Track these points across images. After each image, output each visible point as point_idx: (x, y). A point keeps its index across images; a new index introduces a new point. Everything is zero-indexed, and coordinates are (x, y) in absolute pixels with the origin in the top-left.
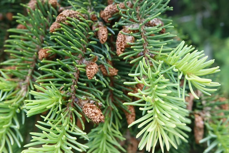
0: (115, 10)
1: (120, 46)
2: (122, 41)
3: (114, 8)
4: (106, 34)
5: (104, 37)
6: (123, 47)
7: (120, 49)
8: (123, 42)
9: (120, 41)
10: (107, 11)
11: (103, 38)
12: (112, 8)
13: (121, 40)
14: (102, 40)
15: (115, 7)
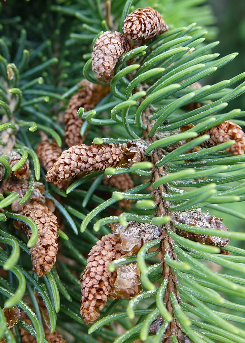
0: (92, 165)
1: (94, 295)
2: (103, 278)
3: (91, 161)
4: (56, 245)
5: (48, 258)
6: (105, 298)
7: (94, 303)
8: (106, 283)
9: (98, 277)
10: (67, 167)
11: (44, 260)
12: (84, 158)
13: (102, 275)
14: (42, 267)
15: (94, 156)
